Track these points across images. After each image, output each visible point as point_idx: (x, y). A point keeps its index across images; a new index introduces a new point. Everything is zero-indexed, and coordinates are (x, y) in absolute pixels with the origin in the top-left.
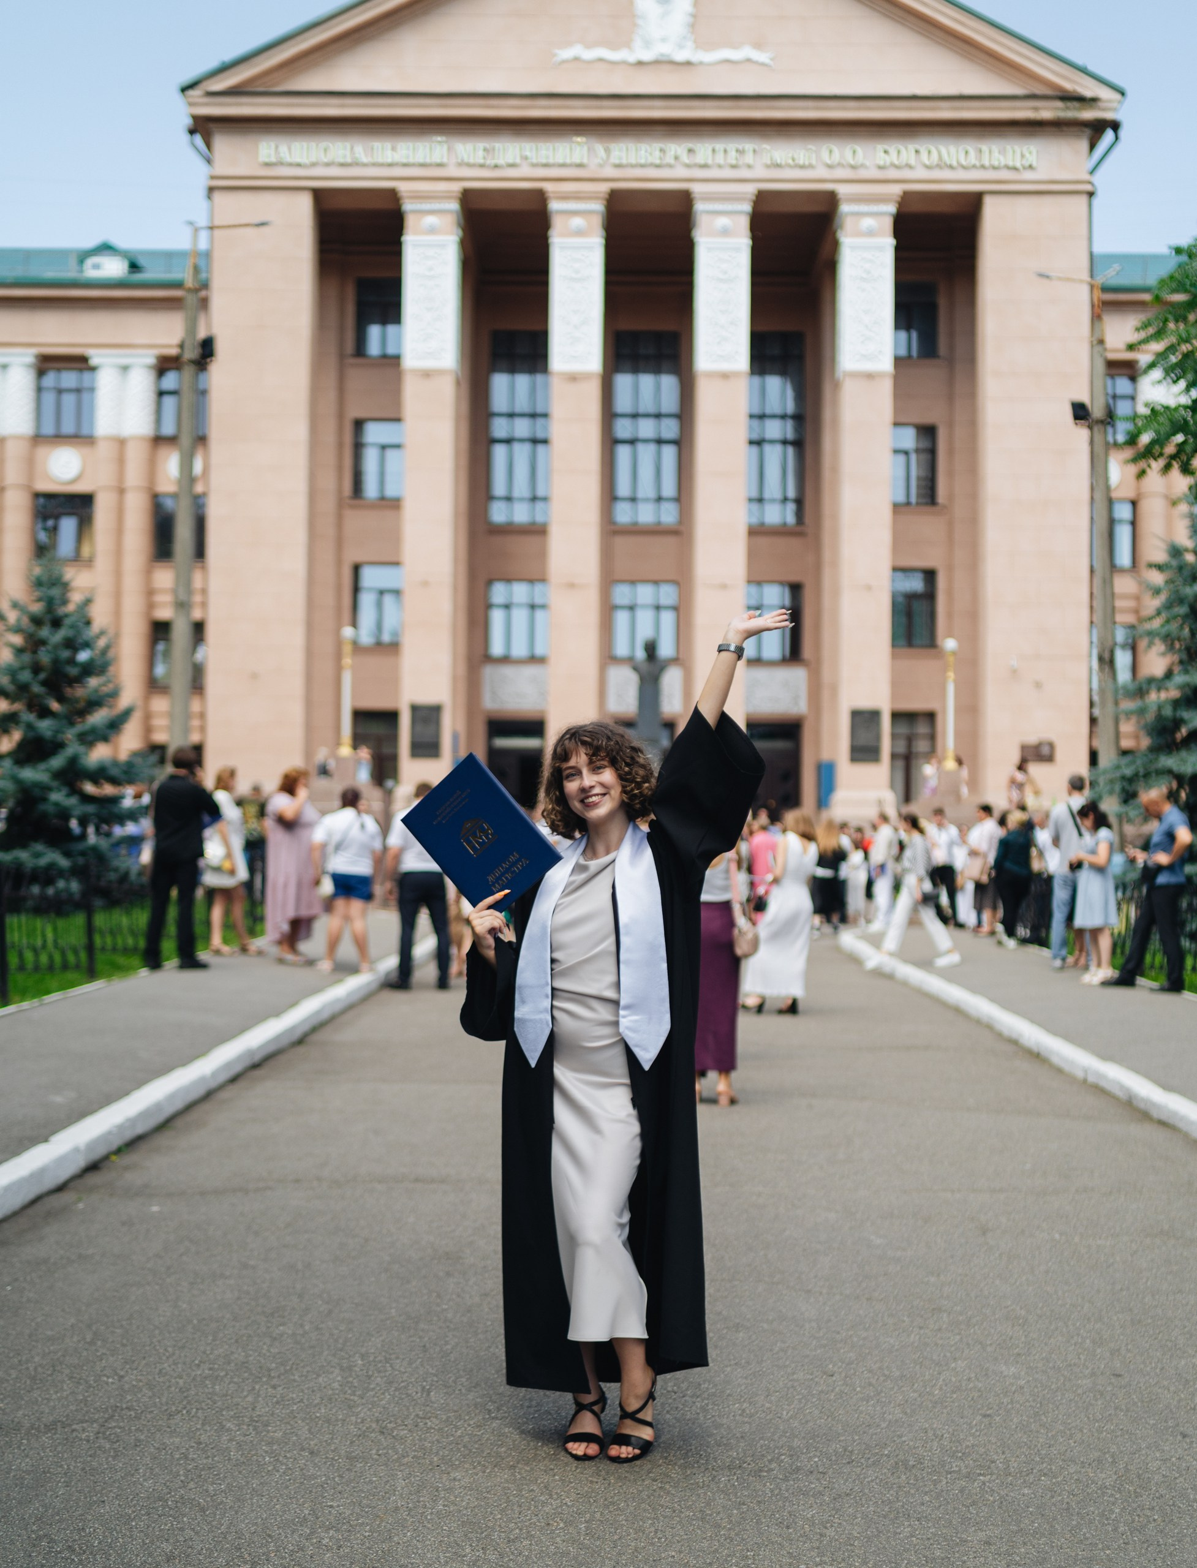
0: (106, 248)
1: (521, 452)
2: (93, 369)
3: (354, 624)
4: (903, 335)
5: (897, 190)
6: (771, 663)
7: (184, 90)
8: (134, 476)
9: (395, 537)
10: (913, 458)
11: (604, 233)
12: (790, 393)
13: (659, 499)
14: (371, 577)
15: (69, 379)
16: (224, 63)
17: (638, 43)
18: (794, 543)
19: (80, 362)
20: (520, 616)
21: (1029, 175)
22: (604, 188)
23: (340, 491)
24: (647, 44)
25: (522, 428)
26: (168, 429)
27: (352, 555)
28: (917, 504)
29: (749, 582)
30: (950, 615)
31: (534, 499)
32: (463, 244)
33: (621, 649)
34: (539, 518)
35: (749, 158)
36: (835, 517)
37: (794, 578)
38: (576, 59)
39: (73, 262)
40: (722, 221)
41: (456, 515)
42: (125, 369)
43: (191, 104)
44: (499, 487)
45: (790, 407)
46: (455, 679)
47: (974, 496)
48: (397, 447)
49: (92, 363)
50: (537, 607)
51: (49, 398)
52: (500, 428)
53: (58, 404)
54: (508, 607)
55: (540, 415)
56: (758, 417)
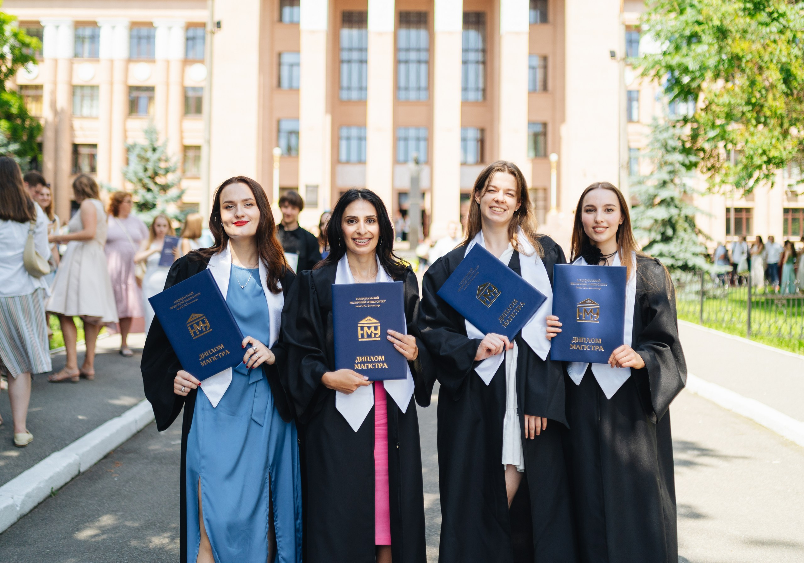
1: (355, 67)
3: (278, 146)
4: (533, 12)
6: (471, 165)
8: (174, 78)
9: (297, 106)
10: (538, 70)
12: (480, 39)
13: (419, 89)
14: (286, 125)
15: (144, 31)
18: (482, 109)
19: (149, 25)
20: (354, 143)
23: (271, 84)
25: (355, 55)
27: (277, 116)
28: (539, 90)
29: (461, 128)
30: (553, 143)
31: (361, 88)
33: (402, 157)
34: (363, 98)
37: (482, 126)
41: (326, 96)
42: (170, 28)
44: (345, 83)
45: (480, 45)
46: (325, 172)
48: (298, 64)
49: (155, 25)
50: (362, 139)
51: (135, 41)
52: (345, 55)
53: (139, 44)
54: (348, 139)
55: (363, 49)
56: (465, 50)
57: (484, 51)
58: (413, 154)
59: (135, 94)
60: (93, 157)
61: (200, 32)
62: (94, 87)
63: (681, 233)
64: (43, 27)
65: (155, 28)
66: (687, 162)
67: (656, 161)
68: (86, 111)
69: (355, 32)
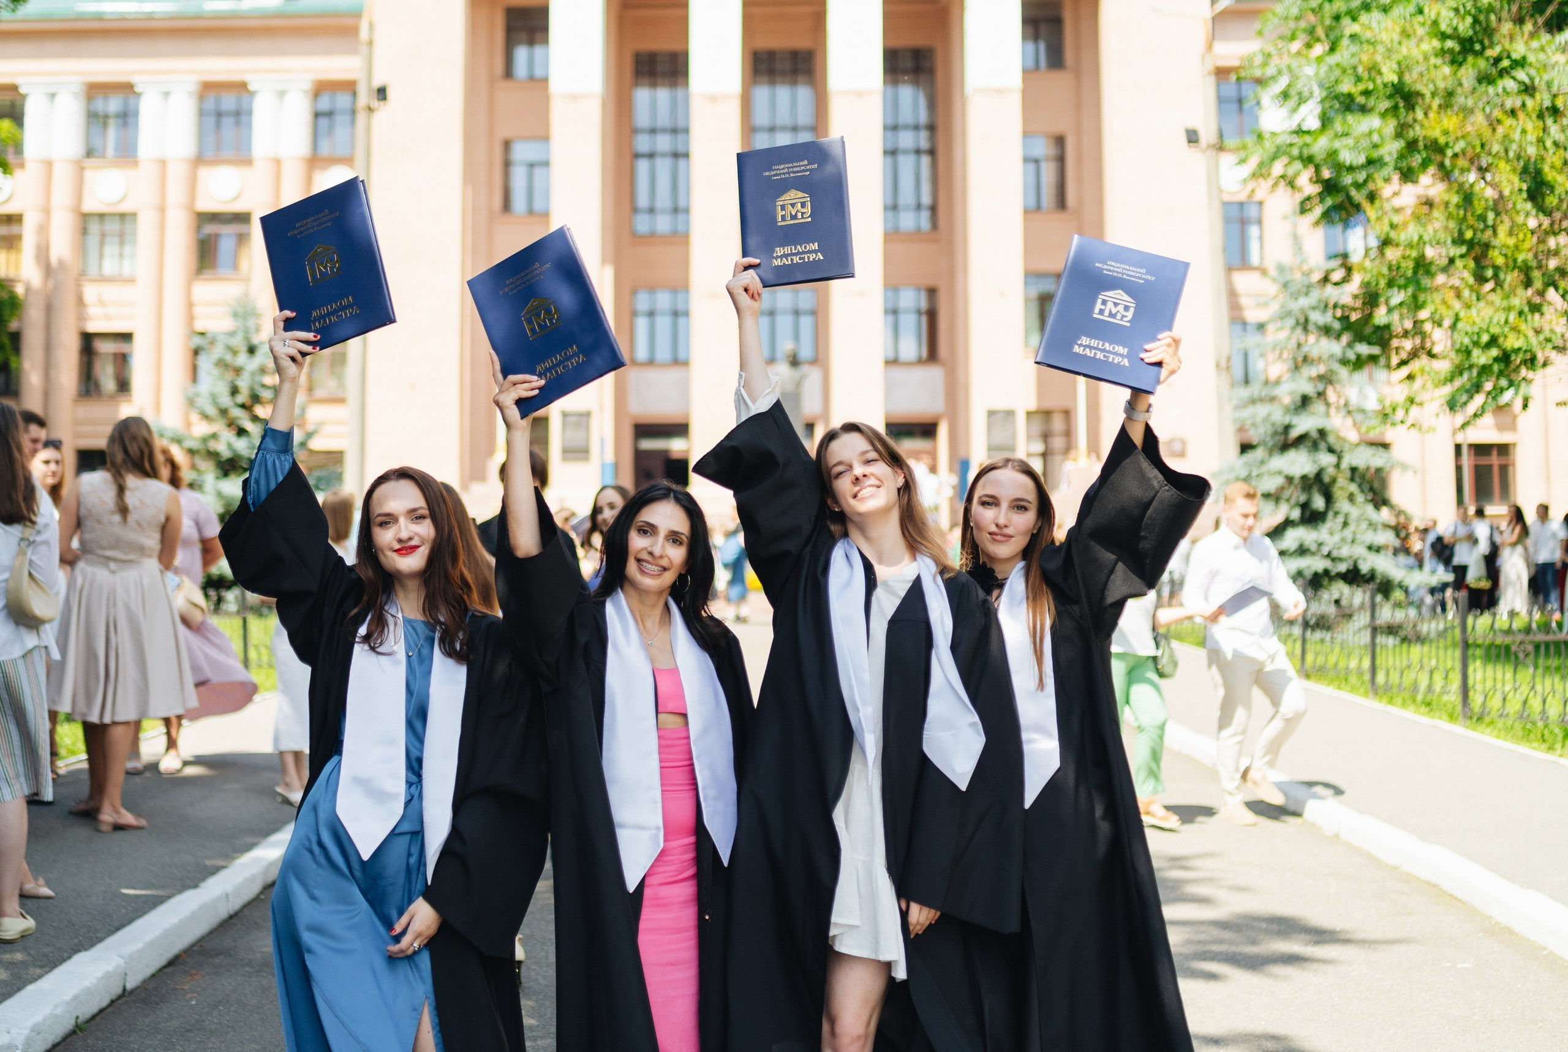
1: (663, 166)
4: (1031, 46)
6: (908, 364)
8: (290, 194)
10: (1044, 164)
12: (922, 103)
15: (228, 103)
18: (929, 248)
19: (239, 88)
20: (663, 323)
23: (490, 205)
25: (663, 143)
26: (323, 151)
28: (1048, 210)
29: (886, 287)
31: (676, 210)
34: (680, 229)
37: (931, 282)
41: (603, 228)
42: (282, 94)
44: (643, 202)
45: (923, 117)
48: (546, 164)
49: (251, 88)
50: (678, 314)
51: (211, 121)
52: (643, 143)
53: (218, 126)
54: (651, 314)
55: (680, 130)
56: (892, 128)
57: (932, 128)
58: (786, 345)
59: (209, 229)
60: (122, 360)
61: (343, 100)
62: (125, 217)
63: (1342, 504)
64: (23, 97)
65: (252, 94)
66: (1351, 356)
67: (1285, 355)
68: (109, 267)
69: (663, 94)
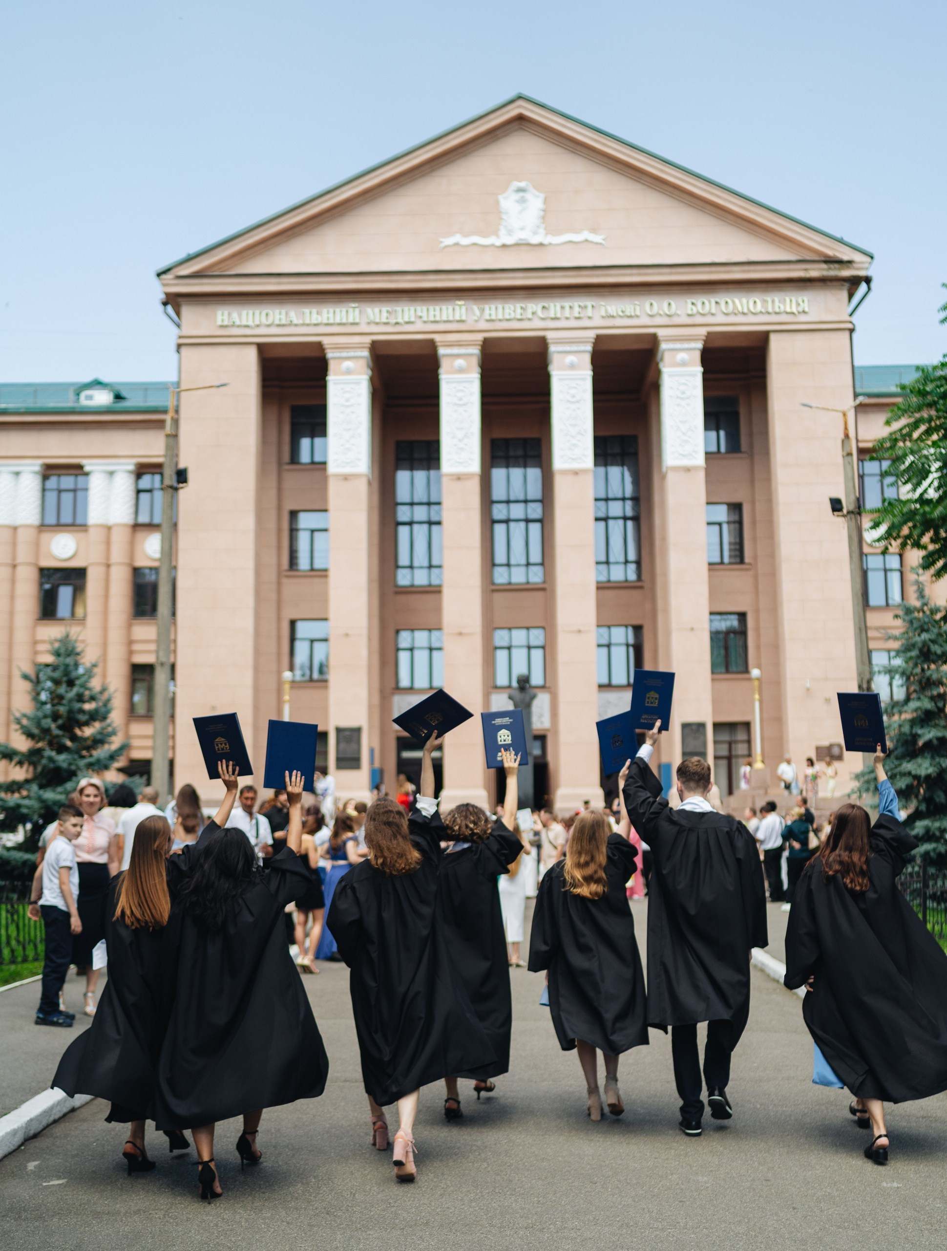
0: (97, 384)
1: (420, 531)
2: (87, 474)
3: (291, 668)
4: (713, 434)
5: (703, 331)
6: (617, 689)
7: (159, 275)
8: (118, 554)
9: (324, 600)
10: (725, 527)
11: (479, 370)
12: (628, 479)
13: (528, 564)
14: (304, 630)
15: (67, 482)
16: (189, 255)
17: (502, 232)
18: (635, 593)
19: (77, 469)
20: (421, 657)
21: (803, 318)
22: (480, 337)
23: (279, 565)
24: (510, 232)
25: (420, 513)
26: (143, 518)
27: (290, 613)
28: (730, 563)
29: (598, 626)
30: (758, 647)
31: (431, 567)
32: (372, 380)
33: (502, 679)
34: (435, 582)
35: (589, 312)
36: (665, 575)
37: (636, 621)
38: (457, 244)
39: (71, 396)
40: (570, 358)
41: (370, 581)
42: (111, 473)
43: (164, 285)
44: (404, 560)
45: (629, 491)
46: (370, 707)
47: (772, 555)
48: (325, 530)
49: (86, 469)
50: (433, 650)
51: (52, 495)
52: (403, 514)
53: (59, 500)
54: (412, 649)
55: (434, 503)
56: (602, 500)
57: (635, 499)
59: (51, 581)
69: (420, 476)
